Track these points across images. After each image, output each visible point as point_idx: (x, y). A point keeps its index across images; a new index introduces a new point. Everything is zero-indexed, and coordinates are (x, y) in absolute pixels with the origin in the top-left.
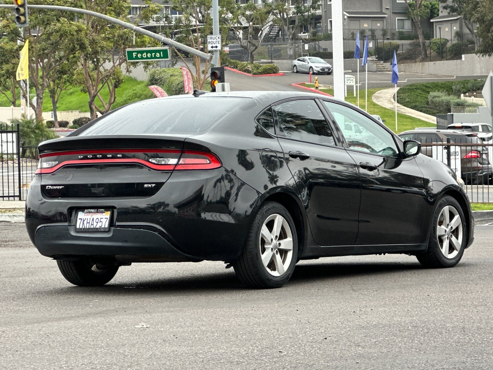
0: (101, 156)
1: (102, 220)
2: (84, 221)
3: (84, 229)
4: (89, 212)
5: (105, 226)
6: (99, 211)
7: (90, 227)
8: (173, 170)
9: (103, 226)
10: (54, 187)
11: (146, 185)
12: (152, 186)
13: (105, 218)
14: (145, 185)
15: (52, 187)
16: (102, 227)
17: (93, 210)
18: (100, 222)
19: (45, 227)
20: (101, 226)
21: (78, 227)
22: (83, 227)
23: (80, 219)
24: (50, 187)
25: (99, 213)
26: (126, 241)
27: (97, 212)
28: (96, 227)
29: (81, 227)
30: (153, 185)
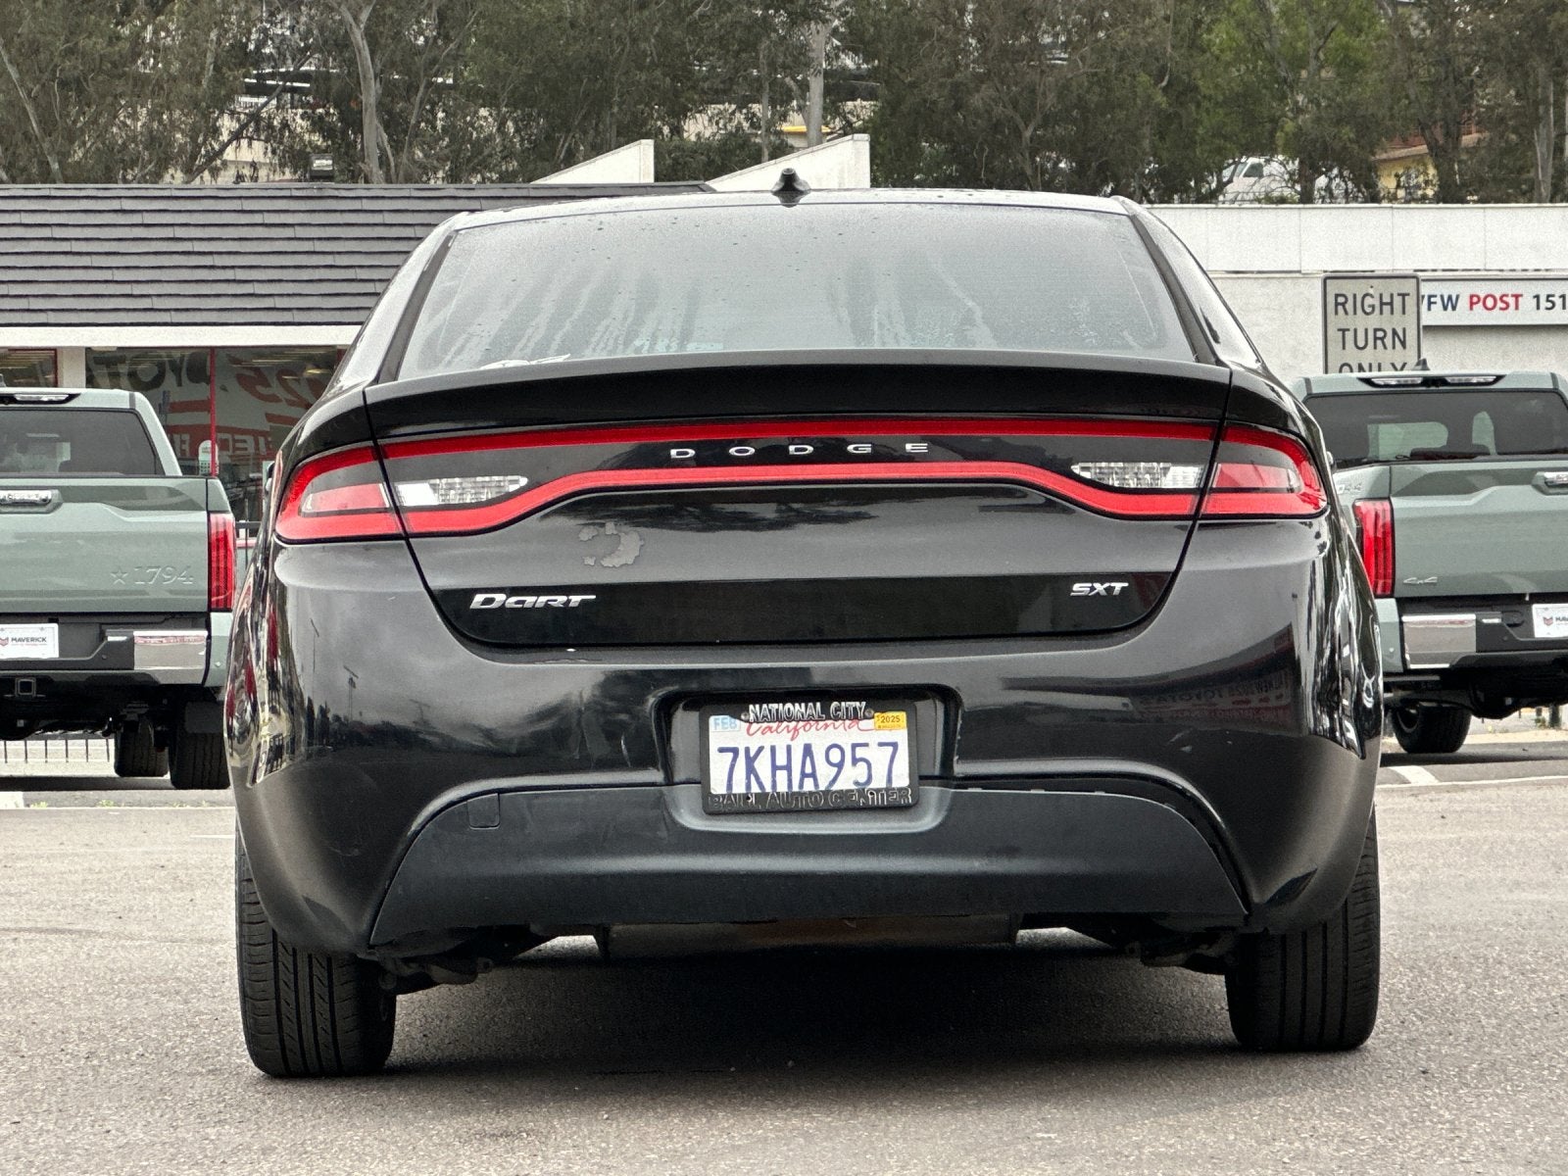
0: (810, 449)
1: (860, 752)
2: (750, 761)
3: (762, 796)
4: (779, 718)
5: (889, 780)
6: (838, 709)
7: (795, 788)
8: (1194, 517)
9: (879, 782)
10: (530, 600)
11: (1080, 588)
12: (1110, 590)
13: (881, 744)
14: (1076, 587)
15: (513, 599)
16: (874, 785)
17: (797, 709)
18: (855, 761)
19: (500, 791)
20: (863, 779)
21: (718, 787)
22: (755, 789)
23: (722, 750)
24: (500, 598)
25: (837, 718)
26: (1011, 851)
27: (826, 714)
28: (836, 787)
29: (739, 788)
30: (1118, 586)
